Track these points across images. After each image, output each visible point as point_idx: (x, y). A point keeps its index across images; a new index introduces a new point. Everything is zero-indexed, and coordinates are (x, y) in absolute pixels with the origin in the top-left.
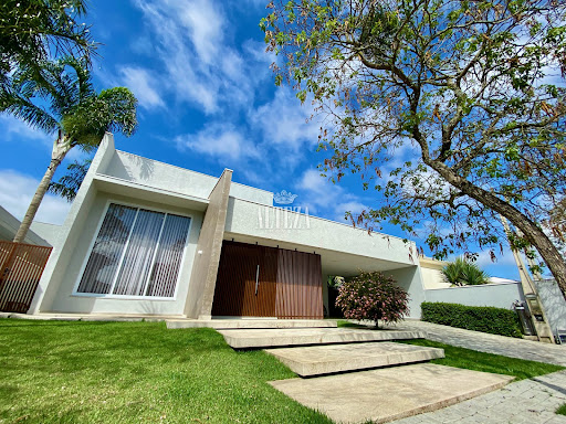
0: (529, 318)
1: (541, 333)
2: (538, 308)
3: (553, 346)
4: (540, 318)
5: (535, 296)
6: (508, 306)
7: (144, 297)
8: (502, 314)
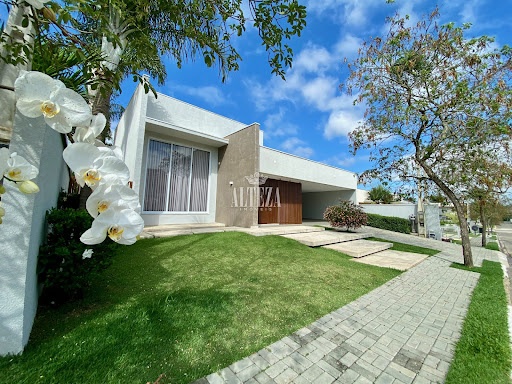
0: (416, 224)
1: (420, 232)
2: (423, 220)
3: (425, 239)
4: (422, 224)
5: (423, 213)
6: (406, 217)
7: (188, 212)
8: (403, 221)
